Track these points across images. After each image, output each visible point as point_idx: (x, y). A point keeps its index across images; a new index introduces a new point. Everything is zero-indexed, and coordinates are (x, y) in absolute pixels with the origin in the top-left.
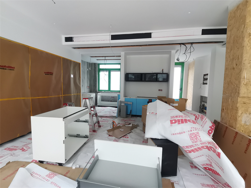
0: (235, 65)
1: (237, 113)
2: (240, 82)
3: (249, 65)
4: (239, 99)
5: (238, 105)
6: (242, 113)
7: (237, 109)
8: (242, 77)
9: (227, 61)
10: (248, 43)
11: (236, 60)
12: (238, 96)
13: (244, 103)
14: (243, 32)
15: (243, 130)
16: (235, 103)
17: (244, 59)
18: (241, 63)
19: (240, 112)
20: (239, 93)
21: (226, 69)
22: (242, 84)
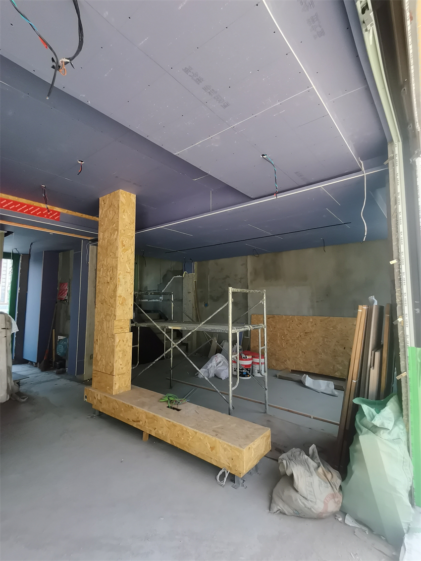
0: (109, 279)
1: (114, 341)
2: (115, 300)
4: (116, 323)
5: (115, 331)
6: (120, 341)
7: (113, 336)
8: (118, 295)
9: (99, 271)
11: (110, 272)
12: (115, 319)
13: (121, 328)
14: (116, 240)
15: (121, 363)
16: (111, 328)
18: (115, 276)
19: (117, 340)
20: (115, 316)
21: (99, 282)
22: (118, 304)
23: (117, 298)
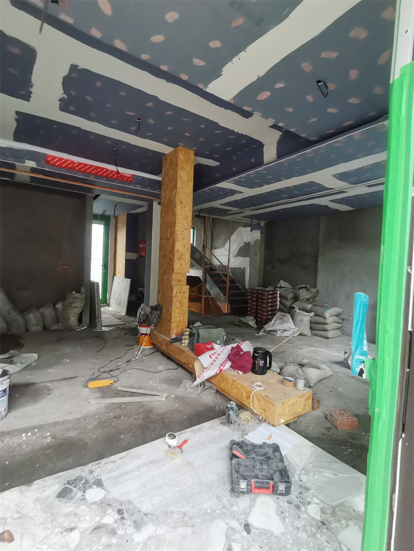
0: (169, 234)
1: (172, 292)
2: (173, 255)
3: (181, 237)
4: (174, 276)
5: (173, 283)
6: (177, 292)
7: (171, 288)
8: (176, 250)
9: (161, 227)
10: (179, 211)
11: (169, 228)
12: (173, 272)
13: (179, 281)
14: (175, 197)
15: (178, 312)
16: (170, 280)
17: (177, 229)
18: (174, 232)
19: (175, 291)
20: (173, 269)
21: (161, 238)
22: (176, 258)
23: (175, 253)
